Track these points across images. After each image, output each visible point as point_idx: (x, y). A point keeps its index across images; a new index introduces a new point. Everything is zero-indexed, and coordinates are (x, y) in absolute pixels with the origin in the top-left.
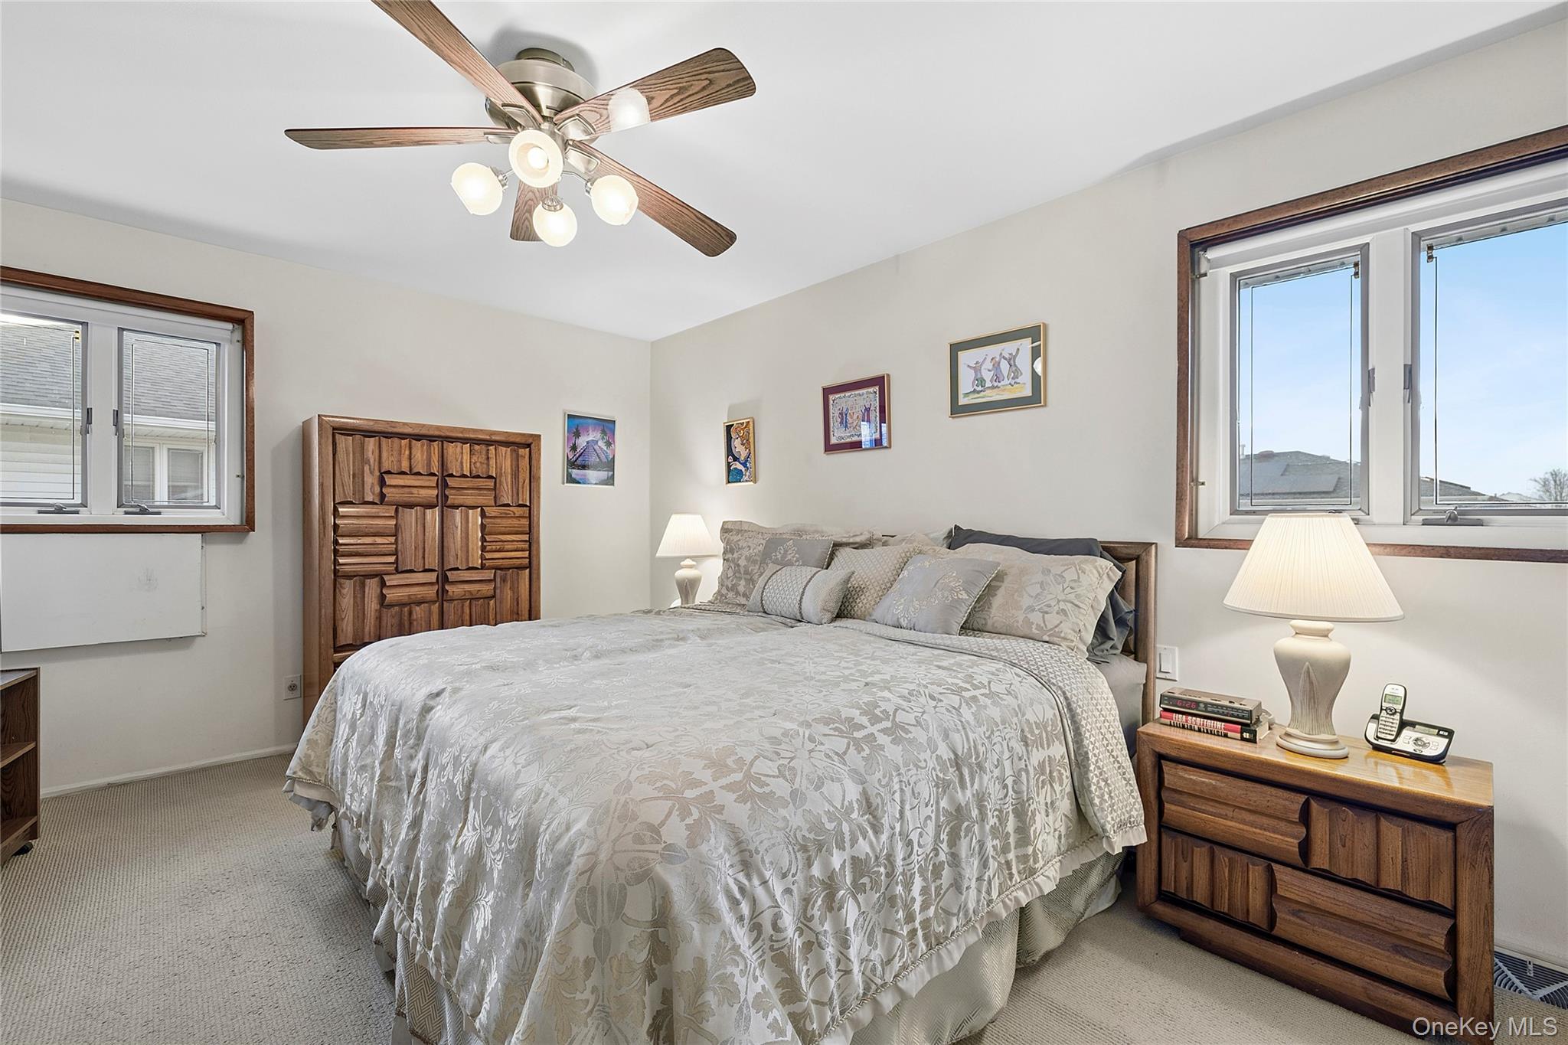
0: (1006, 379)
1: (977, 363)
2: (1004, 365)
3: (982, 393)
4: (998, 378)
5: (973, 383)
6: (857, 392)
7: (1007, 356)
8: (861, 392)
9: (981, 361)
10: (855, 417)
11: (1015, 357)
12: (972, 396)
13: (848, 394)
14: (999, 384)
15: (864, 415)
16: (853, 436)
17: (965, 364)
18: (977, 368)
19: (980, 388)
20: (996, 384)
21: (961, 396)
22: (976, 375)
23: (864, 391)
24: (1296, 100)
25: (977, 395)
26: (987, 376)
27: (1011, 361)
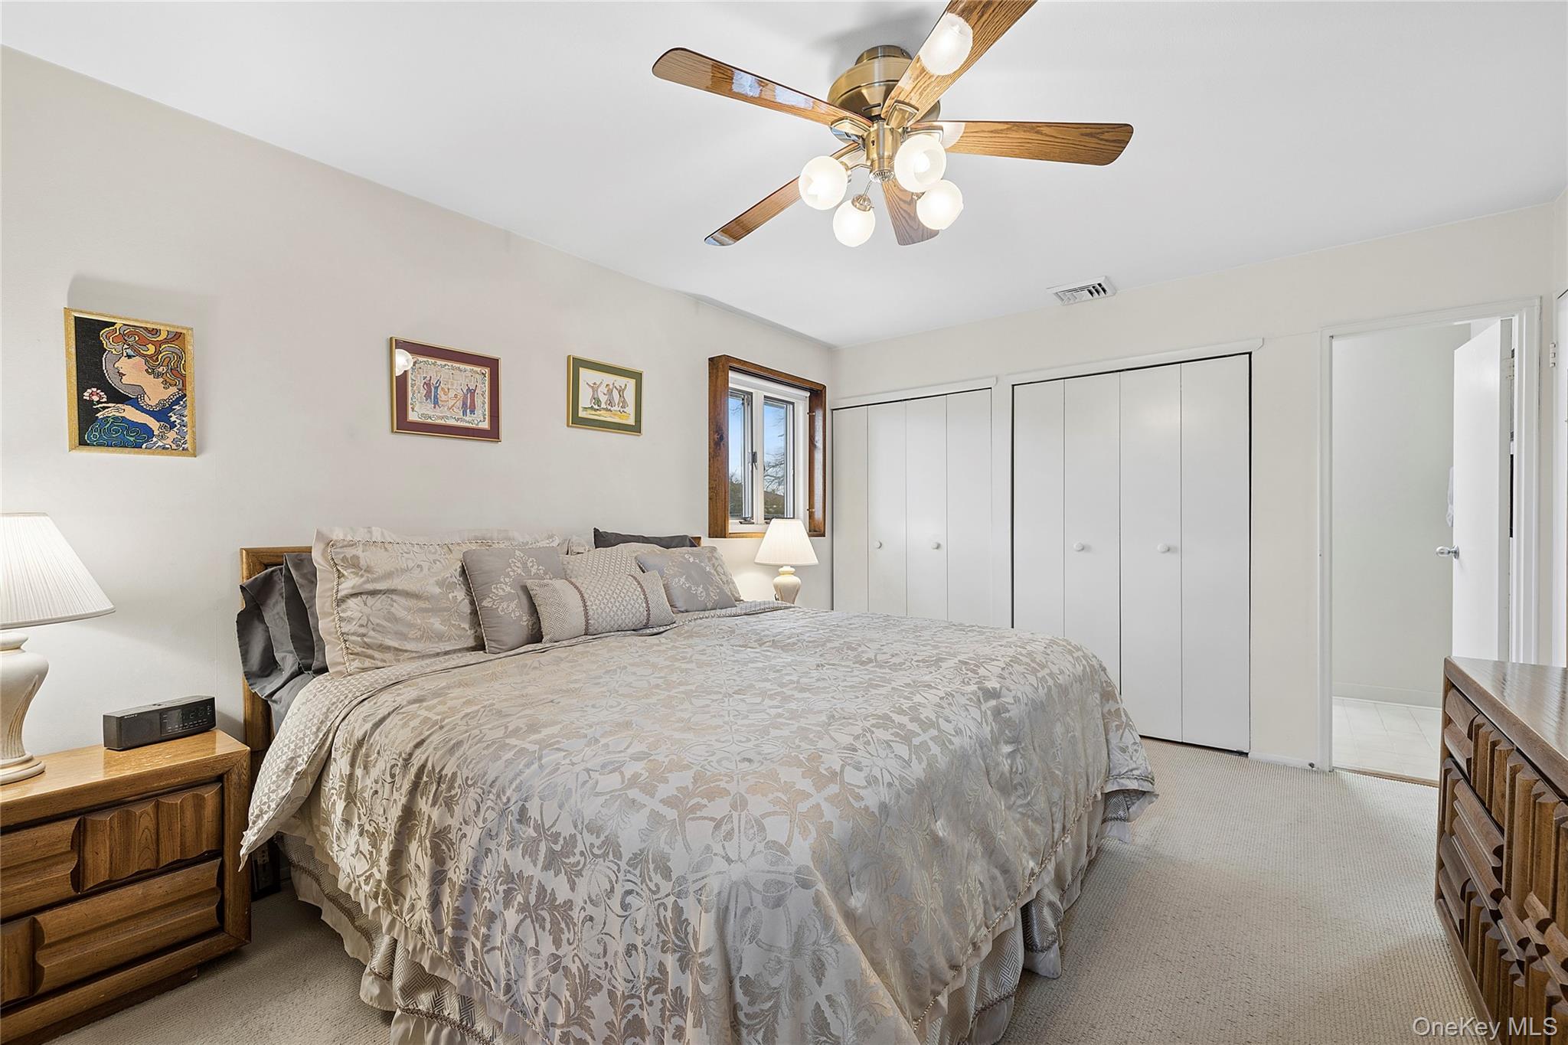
0: (617, 406)
1: (595, 384)
2: (615, 393)
3: (598, 412)
4: (610, 403)
5: (591, 401)
6: (457, 365)
7: (618, 387)
8: (462, 366)
9: (598, 383)
10: (452, 394)
11: (624, 390)
12: (590, 411)
13: (439, 362)
14: (612, 409)
15: (465, 397)
16: (447, 417)
17: (585, 381)
18: (594, 388)
19: (596, 407)
20: (609, 407)
21: (580, 409)
22: (593, 394)
23: (468, 367)
24: (738, 309)
25: (594, 412)
26: (603, 399)
27: (621, 392)
